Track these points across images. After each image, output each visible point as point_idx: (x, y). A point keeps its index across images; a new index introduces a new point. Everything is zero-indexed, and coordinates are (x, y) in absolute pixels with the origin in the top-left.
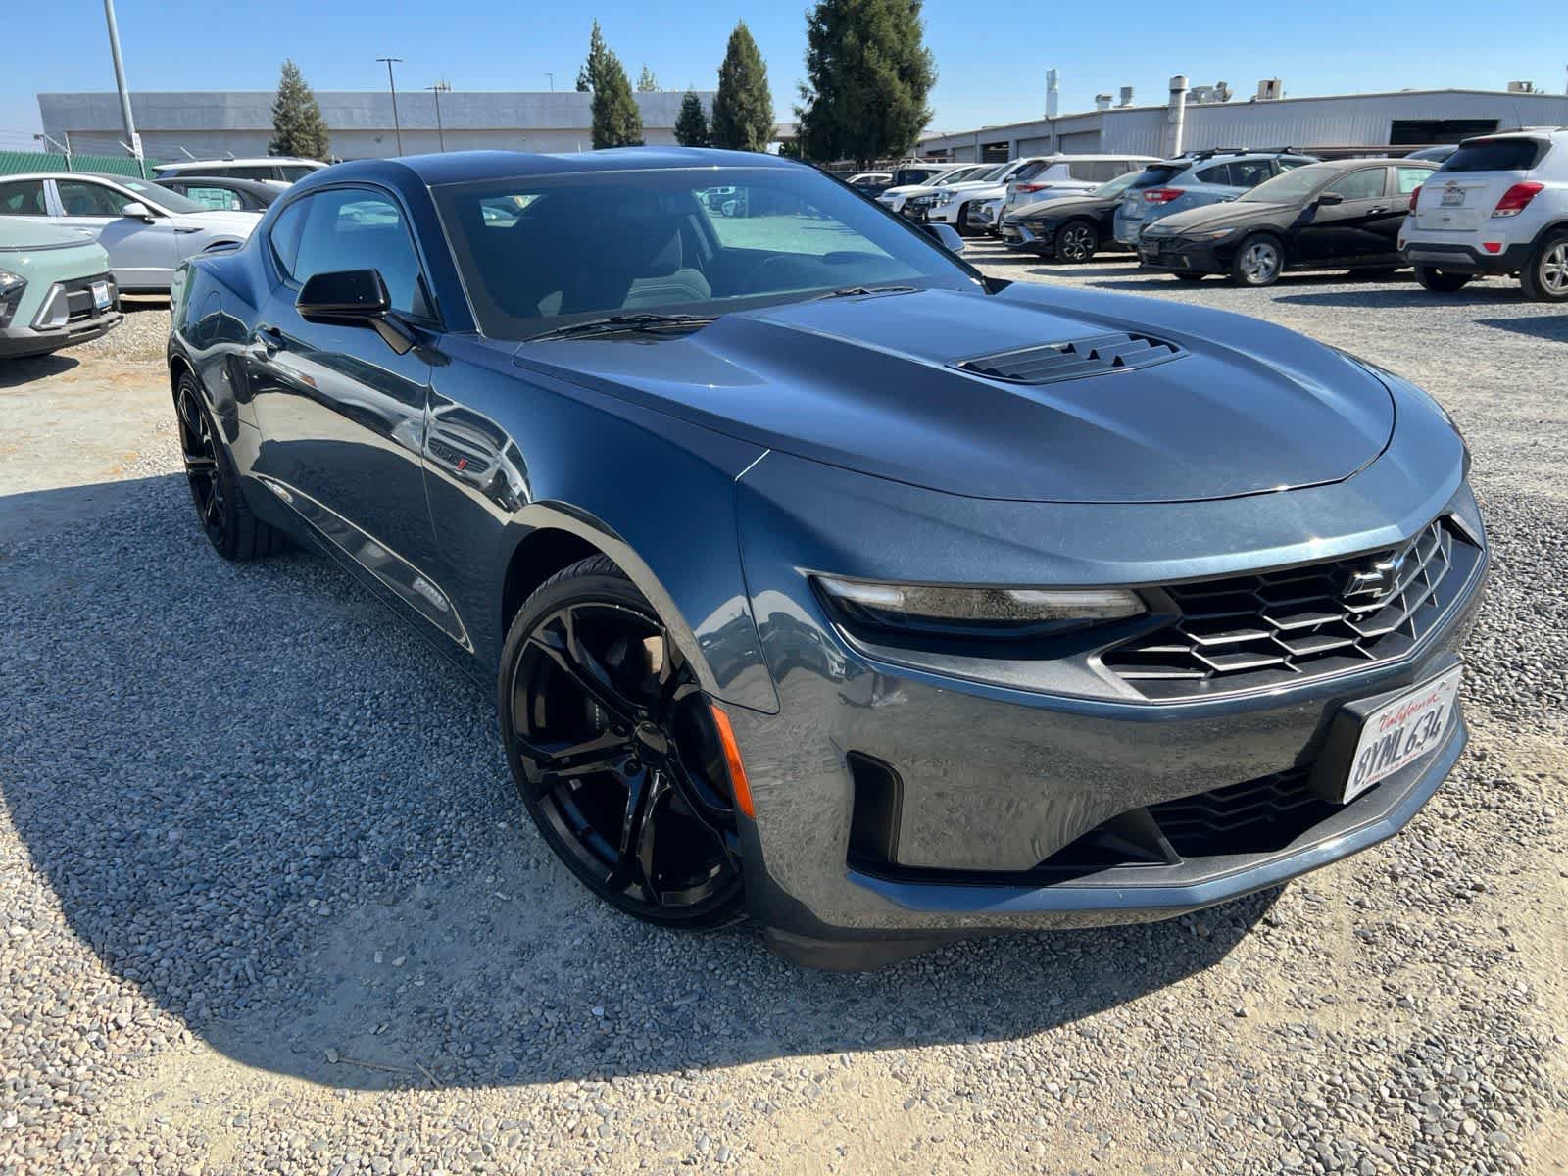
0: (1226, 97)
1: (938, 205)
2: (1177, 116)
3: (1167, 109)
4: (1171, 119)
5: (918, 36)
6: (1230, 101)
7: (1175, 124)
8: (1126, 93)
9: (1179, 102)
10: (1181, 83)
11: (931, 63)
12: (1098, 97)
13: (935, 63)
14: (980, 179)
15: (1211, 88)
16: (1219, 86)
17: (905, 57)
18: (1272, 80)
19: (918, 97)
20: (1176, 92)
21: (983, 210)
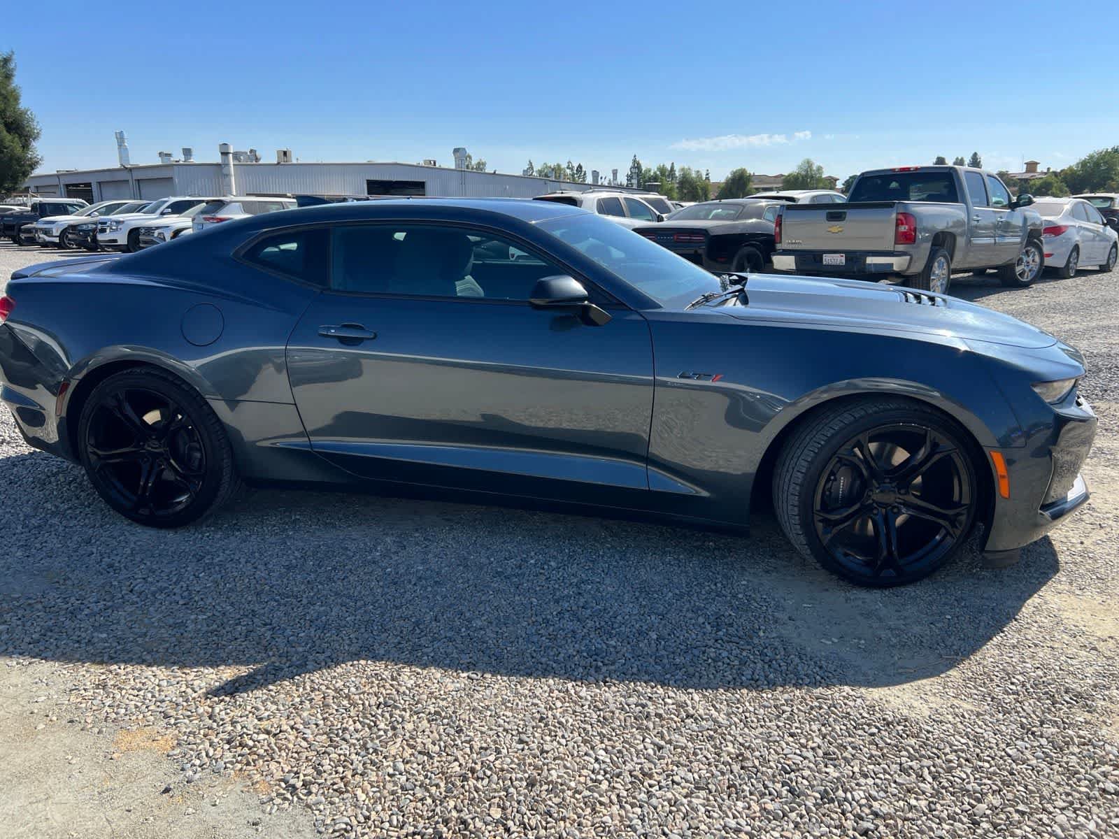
0: (257, 159)
1: (108, 231)
2: (229, 171)
3: (220, 165)
4: (225, 171)
5: (17, 99)
6: (261, 162)
7: (228, 175)
8: (187, 152)
9: (228, 160)
10: (228, 148)
11: (33, 120)
12: (160, 153)
13: (36, 120)
14: (138, 212)
15: (246, 153)
16: (251, 151)
17: (8, 114)
18: (285, 150)
19: (26, 146)
20: (225, 154)
21: (156, 235)
